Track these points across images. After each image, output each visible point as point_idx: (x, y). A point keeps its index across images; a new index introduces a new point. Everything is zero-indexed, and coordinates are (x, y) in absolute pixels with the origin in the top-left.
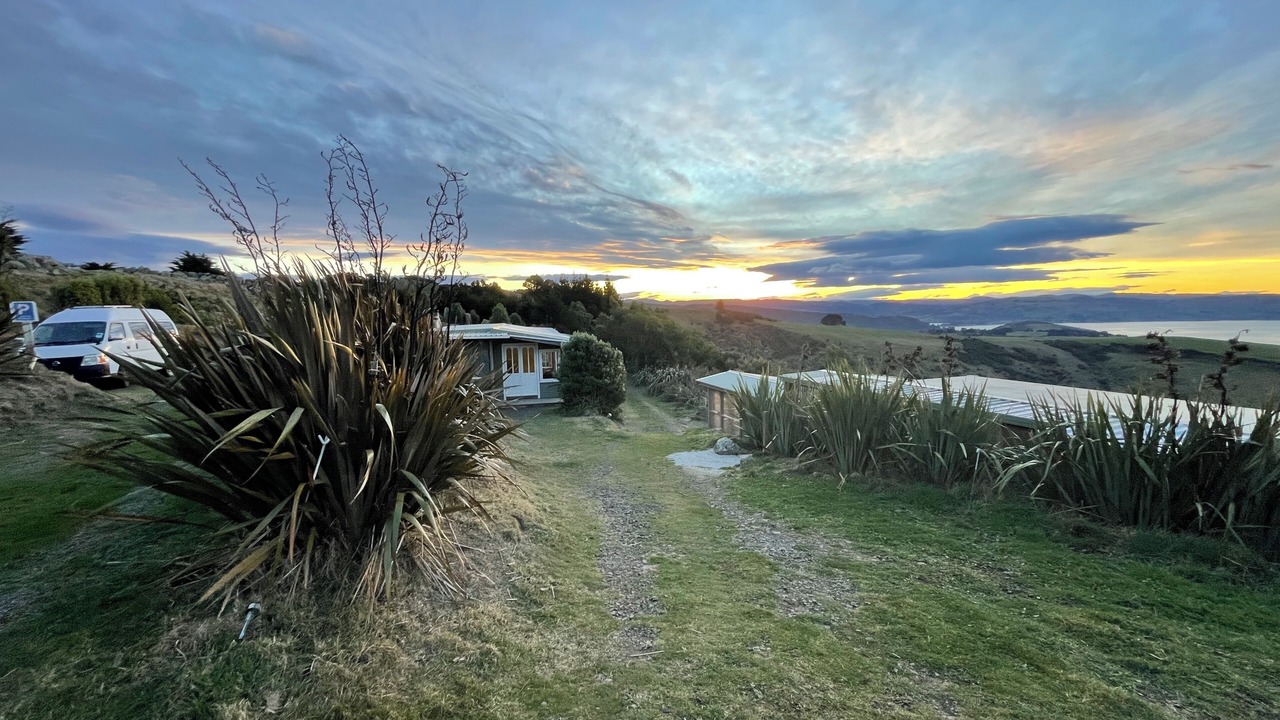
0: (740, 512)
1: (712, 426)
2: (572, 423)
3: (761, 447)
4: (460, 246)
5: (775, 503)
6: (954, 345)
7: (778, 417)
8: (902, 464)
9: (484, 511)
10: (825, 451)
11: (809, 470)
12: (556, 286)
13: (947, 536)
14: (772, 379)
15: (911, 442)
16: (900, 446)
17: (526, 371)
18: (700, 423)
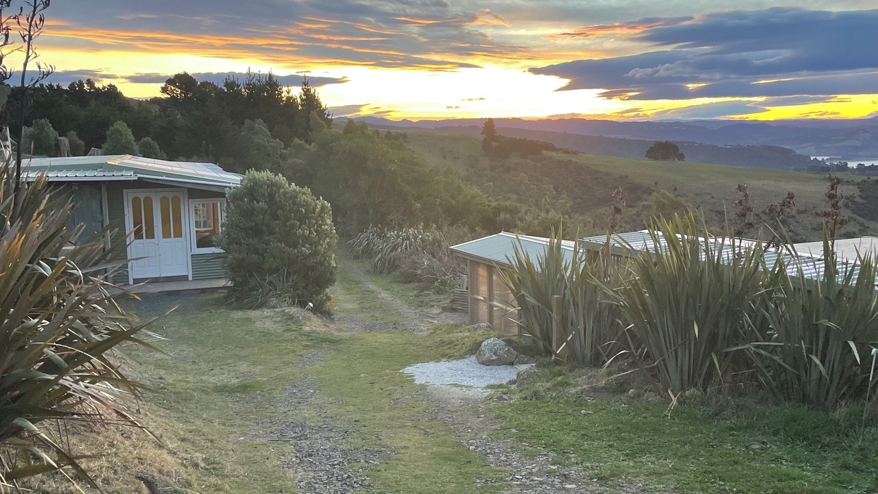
0: (515, 456)
1: (474, 319)
2: (248, 320)
3: (549, 352)
4: (37, 18)
5: (569, 439)
6: (841, 190)
7: (576, 305)
8: (763, 375)
9: (83, 472)
10: (648, 356)
11: (620, 388)
12: (219, 92)
13: (828, 484)
14: (568, 245)
15: (777, 340)
16: (758, 347)
17: (166, 235)
18: (455, 315)
